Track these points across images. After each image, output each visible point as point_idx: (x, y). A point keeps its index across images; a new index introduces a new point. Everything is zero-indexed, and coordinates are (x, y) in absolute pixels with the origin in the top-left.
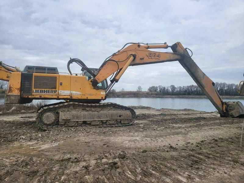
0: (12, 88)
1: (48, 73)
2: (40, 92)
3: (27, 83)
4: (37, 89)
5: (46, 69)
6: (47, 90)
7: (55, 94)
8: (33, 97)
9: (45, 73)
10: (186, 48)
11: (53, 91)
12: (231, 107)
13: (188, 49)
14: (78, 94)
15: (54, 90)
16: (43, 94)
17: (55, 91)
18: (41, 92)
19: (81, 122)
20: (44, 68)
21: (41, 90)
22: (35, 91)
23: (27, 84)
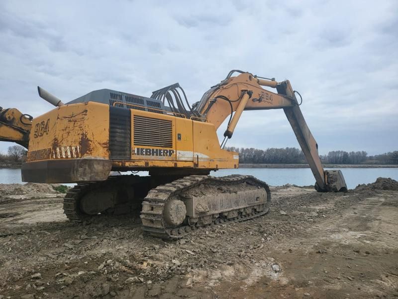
0: (90, 143)
1: (149, 110)
2: (146, 154)
3: (118, 130)
4: (140, 147)
5: (145, 103)
6: (157, 150)
7: (170, 158)
8: (133, 164)
9: (144, 109)
10: (294, 92)
11: (167, 151)
12: (331, 178)
13: (297, 92)
14: (205, 159)
15: (168, 149)
16: (151, 157)
17: (170, 151)
18: (148, 152)
19: (217, 214)
20: (139, 98)
21: (146, 150)
22: (136, 152)
23: (119, 133)
